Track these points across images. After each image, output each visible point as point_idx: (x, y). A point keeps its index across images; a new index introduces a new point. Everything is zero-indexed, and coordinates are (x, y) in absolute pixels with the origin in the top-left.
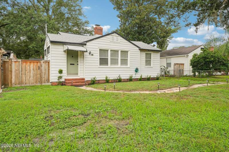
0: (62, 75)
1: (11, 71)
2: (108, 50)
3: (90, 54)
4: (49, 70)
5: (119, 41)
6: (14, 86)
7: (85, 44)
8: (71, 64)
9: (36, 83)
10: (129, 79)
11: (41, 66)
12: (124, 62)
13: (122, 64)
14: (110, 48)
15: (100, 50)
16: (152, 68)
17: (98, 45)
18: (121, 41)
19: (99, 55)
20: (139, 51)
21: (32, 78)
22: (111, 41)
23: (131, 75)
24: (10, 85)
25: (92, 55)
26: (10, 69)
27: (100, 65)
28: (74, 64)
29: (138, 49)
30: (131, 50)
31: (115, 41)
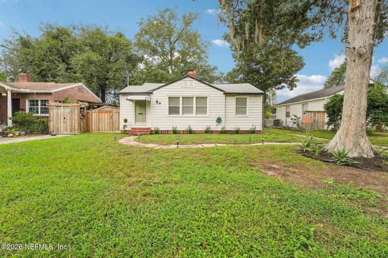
0: (126, 124)
1: (92, 120)
3: (157, 103)
4: (119, 119)
5: (194, 85)
6: (94, 132)
7: (152, 93)
8: (139, 114)
9: (110, 130)
10: (205, 131)
11: (113, 115)
12: (202, 110)
15: (169, 98)
16: (247, 117)
17: (166, 93)
18: (196, 85)
19: (167, 103)
20: (224, 96)
21: (106, 126)
22: (183, 86)
23: (208, 126)
24: (91, 131)
25: (160, 104)
26: (91, 119)
27: (169, 114)
28: (142, 114)
29: (222, 93)
30: (210, 95)
31: (188, 86)
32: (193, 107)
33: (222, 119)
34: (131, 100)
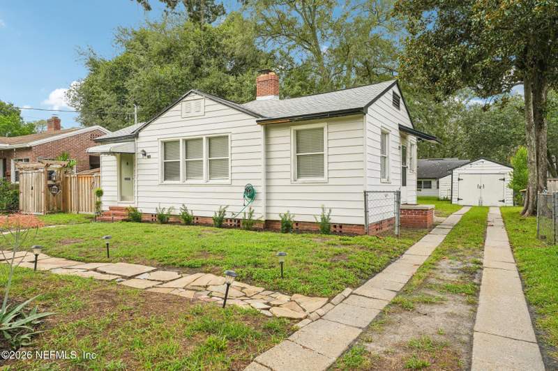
1: (71, 191)
2: (178, 141)
3: (144, 155)
5: (202, 110)
7: (136, 136)
8: (126, 178)
10: (215, 219)
12: (218, 167)
13: (212, 174)
14: (180, 135)
15: (165, 144)
16: (325, 184)
17: (159, 132)
18: (208, 109)
19: (162, 155)
20: (260, 128)
22: (184, 114)
23: (223, 207)
25: (149, 157)
26: (69, 189)
27: (166, 179)
28: (129, 179)
30: (233, 131)
31: (193, 113)
32: (202, 161)
33: (257, 190)
34: (114, 153)
